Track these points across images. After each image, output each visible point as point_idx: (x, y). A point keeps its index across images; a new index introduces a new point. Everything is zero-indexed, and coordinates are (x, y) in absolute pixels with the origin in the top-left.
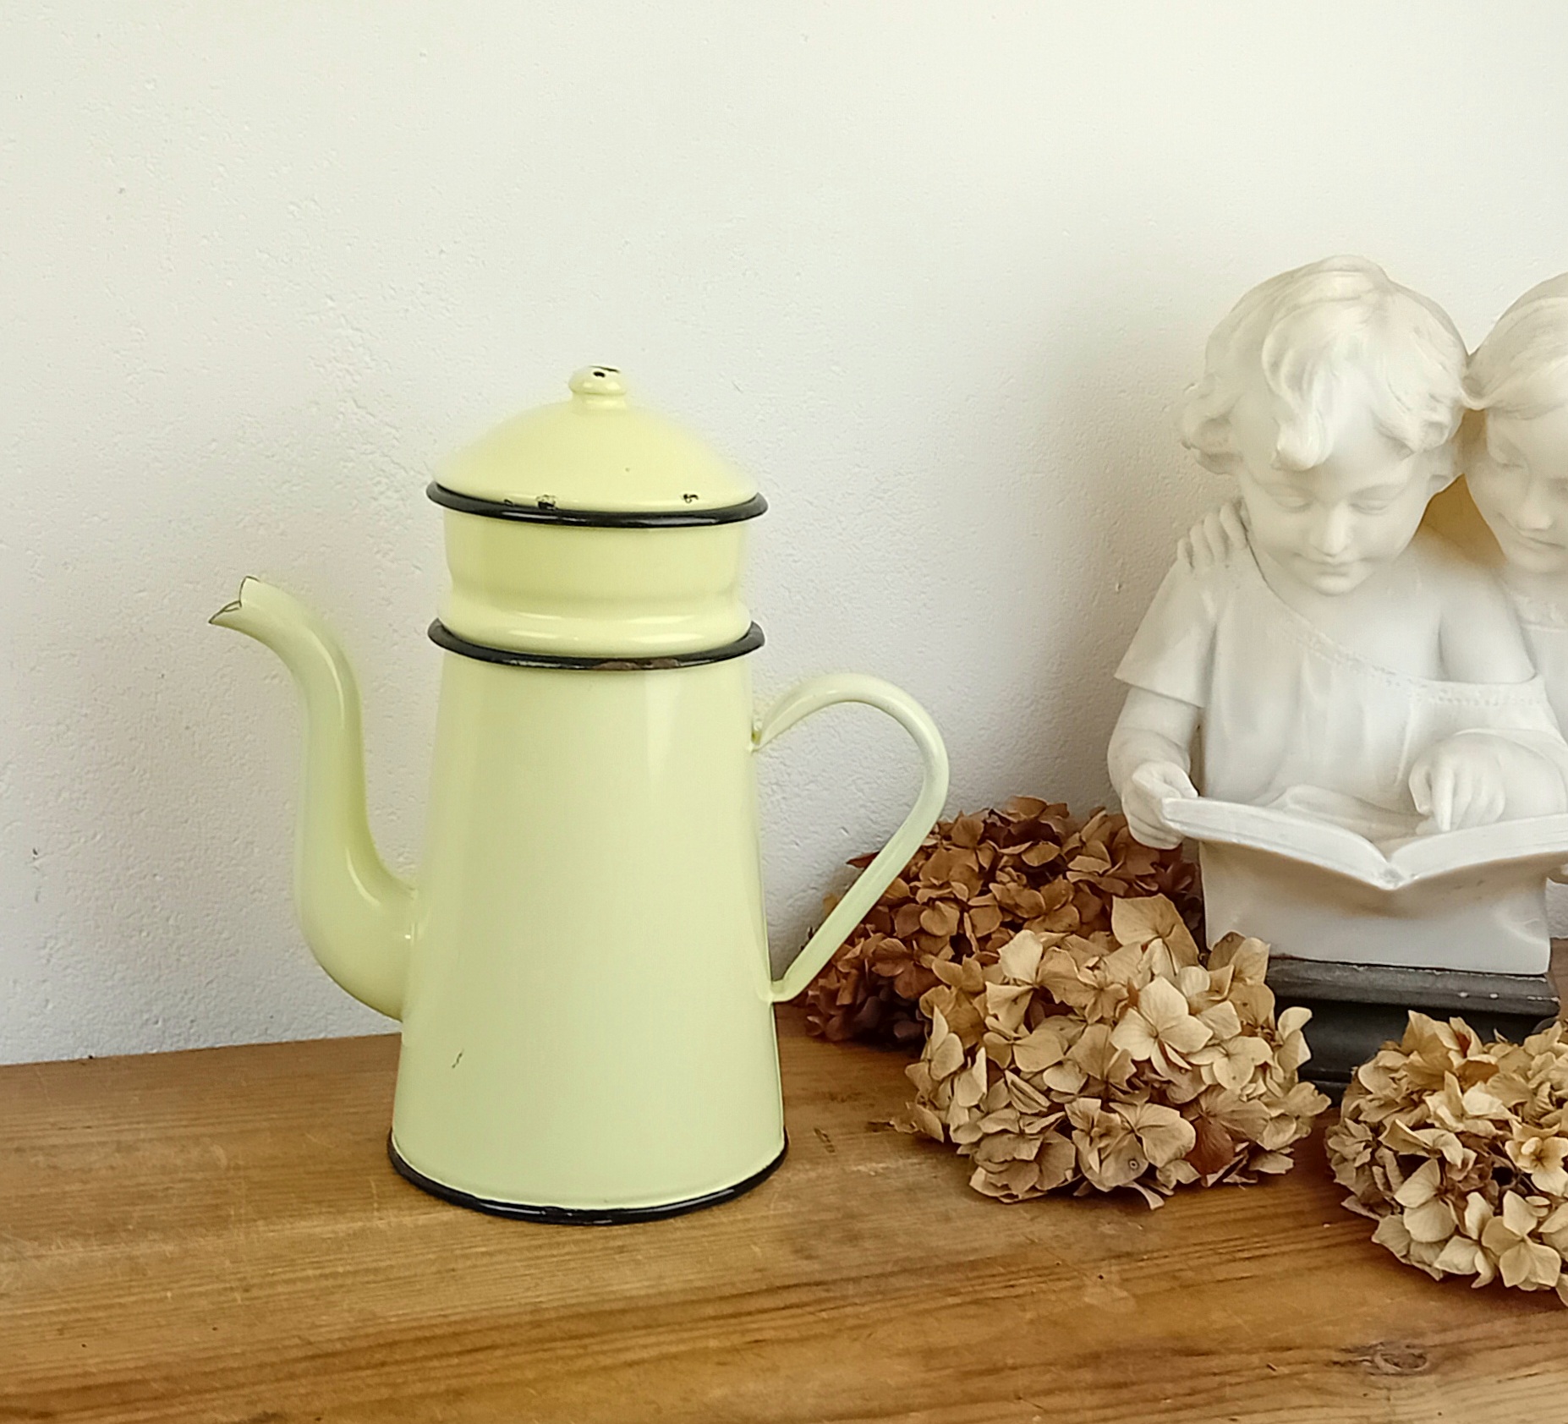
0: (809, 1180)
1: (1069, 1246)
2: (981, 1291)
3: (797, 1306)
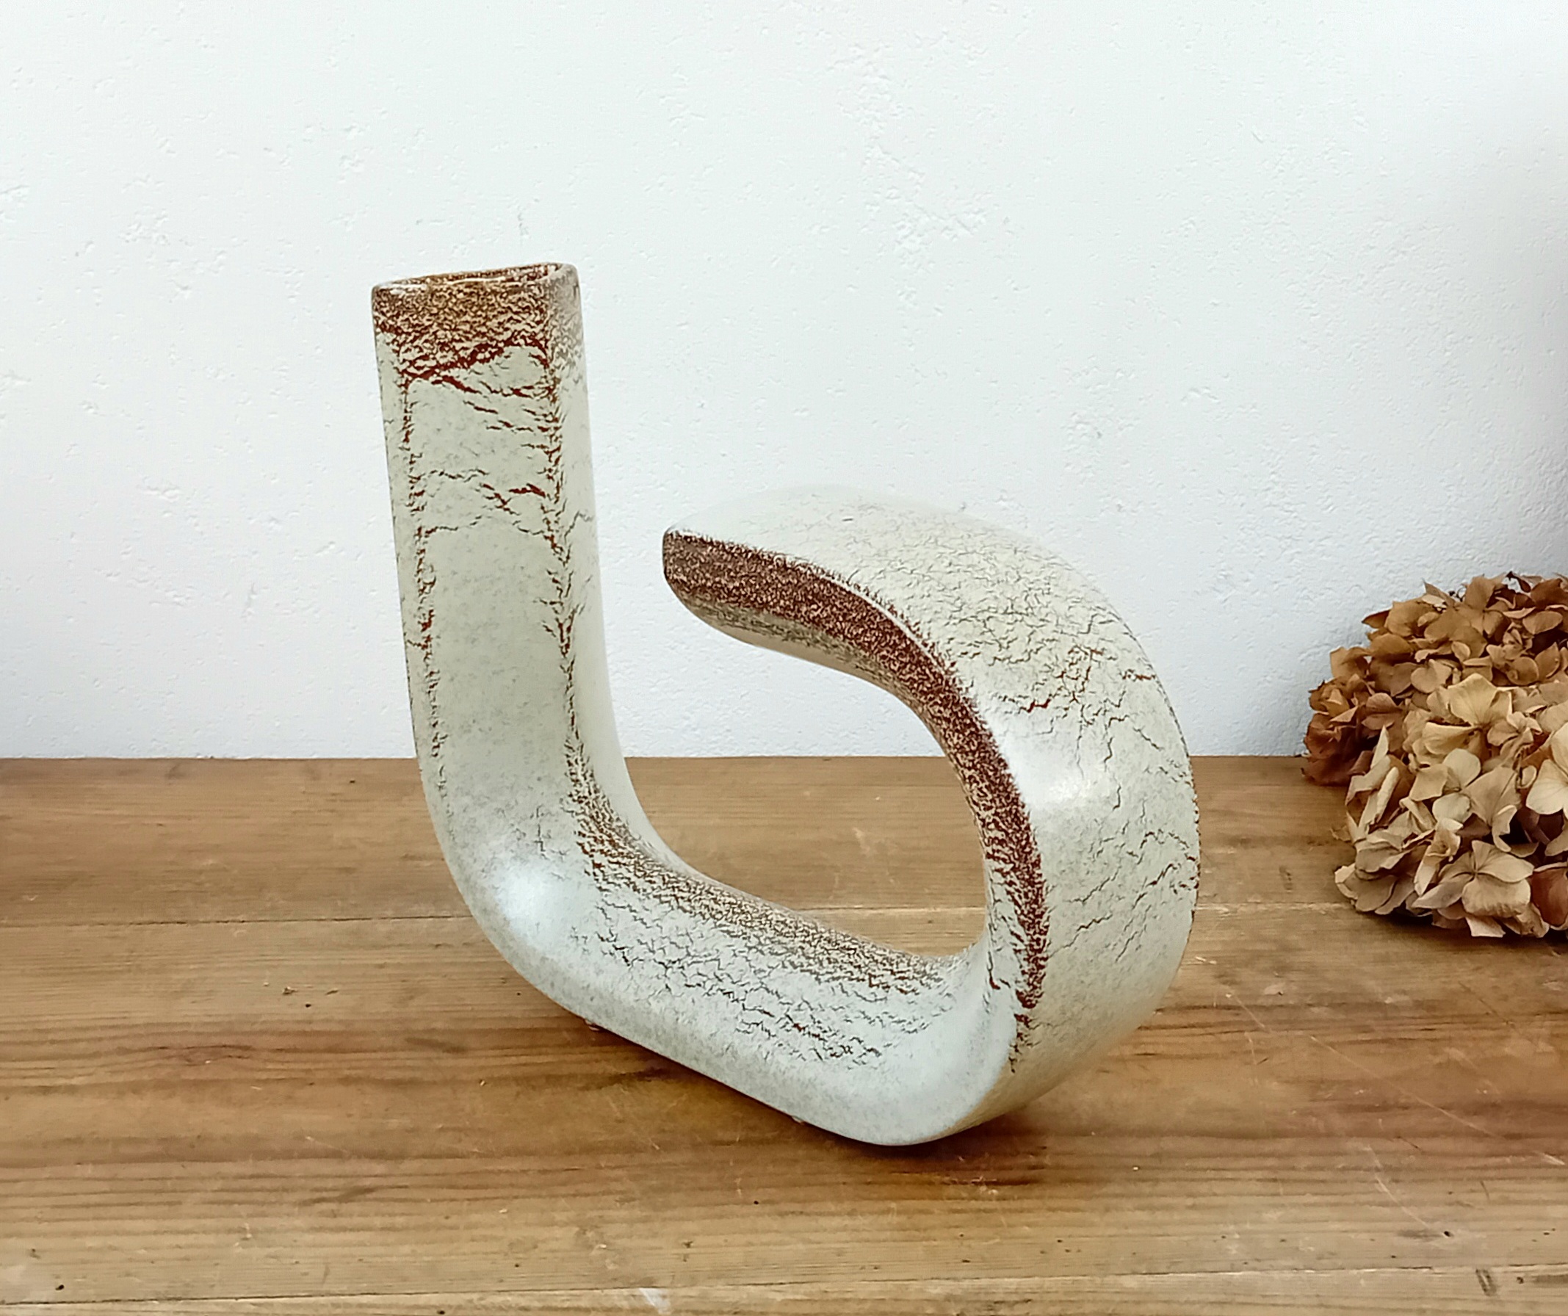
0: (1257, 912)
1: (1505, 998)
2: (1396, 1031)
3: (1202, 1026)
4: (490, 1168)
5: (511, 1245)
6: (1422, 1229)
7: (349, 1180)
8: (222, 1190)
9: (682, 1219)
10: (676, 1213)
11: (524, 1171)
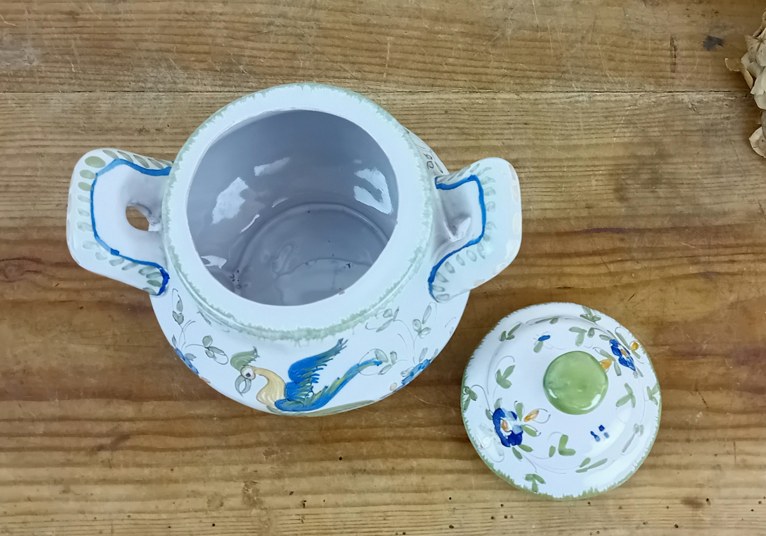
4: (192, 412)
5: (209, 502)
6: (695, 496)
7: (115, 424)
8: (45, 434)
9: (300, 475)
10: (297, 468)
11: (211, 417)
